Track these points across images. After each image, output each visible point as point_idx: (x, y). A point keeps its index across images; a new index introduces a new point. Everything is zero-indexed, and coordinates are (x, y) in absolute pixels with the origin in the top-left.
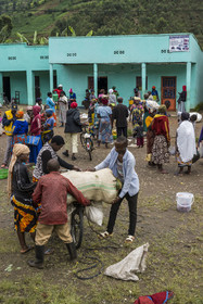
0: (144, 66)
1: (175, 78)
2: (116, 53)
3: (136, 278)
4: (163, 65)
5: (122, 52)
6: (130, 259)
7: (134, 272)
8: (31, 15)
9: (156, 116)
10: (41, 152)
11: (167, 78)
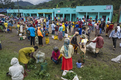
0: (99, 13)
1: (106, 16)
2: (92, 10)
3: (120, 62)
4: (104, 13)
5: (94, 10)
6: (118, 58)
7: (119, 61)
8: (66, 1)
9: (111, 25)
10: (82, 32)
11: (104, 16)
